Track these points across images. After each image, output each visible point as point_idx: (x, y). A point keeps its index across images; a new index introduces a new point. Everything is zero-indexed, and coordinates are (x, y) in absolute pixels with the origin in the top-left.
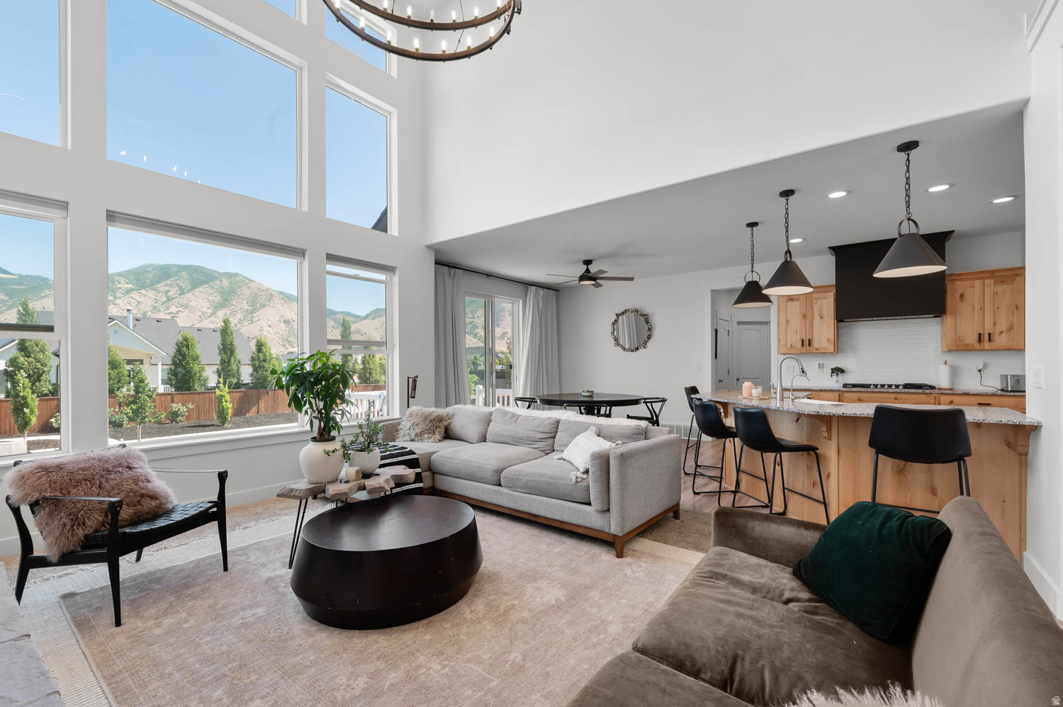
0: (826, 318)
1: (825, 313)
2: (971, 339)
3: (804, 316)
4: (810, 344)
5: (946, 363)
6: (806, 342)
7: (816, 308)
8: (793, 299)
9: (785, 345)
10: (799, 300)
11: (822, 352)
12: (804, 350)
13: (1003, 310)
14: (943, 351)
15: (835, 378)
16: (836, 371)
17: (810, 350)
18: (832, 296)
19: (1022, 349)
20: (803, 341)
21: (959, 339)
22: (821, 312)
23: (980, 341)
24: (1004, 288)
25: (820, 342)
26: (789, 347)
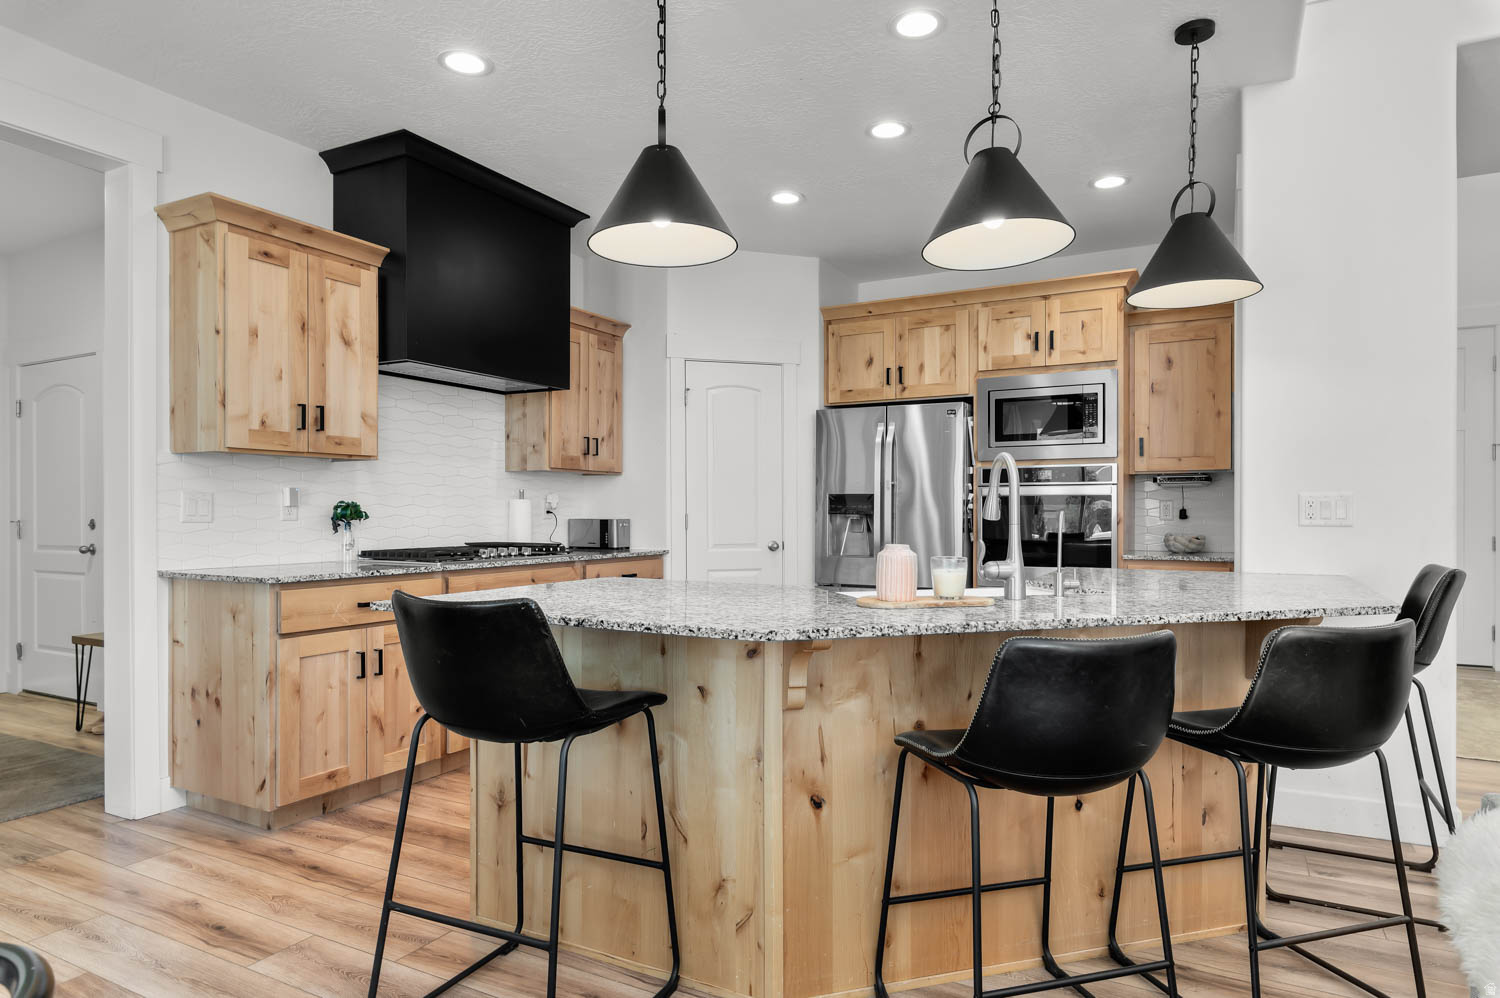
1: (355, 328)
2: (575, 449)
3: (303, 328)
4: (321, 425)
5: (522, 496)
6: (311, 415)
7: (332, 305)
8: (266, 254)
9: (246, 417)
10: (284, 263)
11: (345, 454)
12: (303, 441)
13: (605, 394)
14: (508, 470)
15: (345, 535)
16: (347, 514)
17: (321, 442)
18: (370, 278)
19: (619, 473)
20: (304, 407)
21: (564, 443)
22: (344, 325)
23: (586, 453)
24: (604, 356)
25: (344, 423)
26: (256, 425)
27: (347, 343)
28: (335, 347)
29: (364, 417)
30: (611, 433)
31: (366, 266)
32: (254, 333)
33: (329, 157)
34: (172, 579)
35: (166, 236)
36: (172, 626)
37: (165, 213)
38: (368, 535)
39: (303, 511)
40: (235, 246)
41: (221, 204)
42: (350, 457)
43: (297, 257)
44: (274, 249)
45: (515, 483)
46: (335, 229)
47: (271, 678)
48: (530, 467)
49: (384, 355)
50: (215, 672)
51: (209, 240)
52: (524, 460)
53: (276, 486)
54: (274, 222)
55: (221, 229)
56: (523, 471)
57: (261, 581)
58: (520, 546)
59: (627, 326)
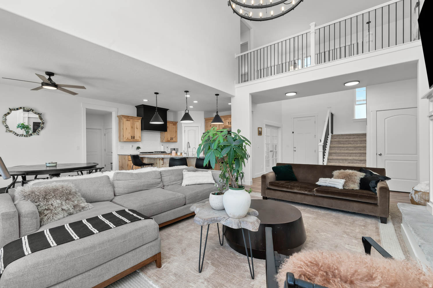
0: (138, 129)
1: (138, 127)
2: (169, 139)
3: (132, 128)
4: (134, 138)
5: (162, 145)
6: (133, 137)
7: (135, 125)
8: (128, 120)
9: (126, 138)
10: (130, 121)
11: (137, 141)
12: (132, 140)
13: (174, 132)
14: (161, 142)
15: (138, 150)
16: (138, 148)
17: (134, 140)
18: (140, 121)
19: (177, 142)
20: (132, 136)
21: (167, 139)
22: (137, 126)
23: (171, 139)
24: (174, 126)
25: (137, 137)
26: (127, 139)
27: (137, 129)
28: (136, 129)
29: (139, 137)
30: (175, 137)
31: (139, 120)
32: (126, 129)
33: (137, 107)
34: (119, 155)
35: (118, 118)
36: (119, 160)
37: (118, 116)
38: (141, 150)
39: (133, 147)
40: (125, 120)
41: (123, 116)
42: (138, 141)
43: (131, 120)
44: (128, 119)
45: (162, 144)
46: (137, 116)
47: (128, 165)
48: (163, 141)
49: (142, 130)
50: (123, 165)
51: (122, 119)
52: (162, 141)
53: (130, 145)
54: (128, 117)
55: (123, 118)
56: (162, 142)
57: (126, 155)
58: (159, 152)
59: (177, 122)
